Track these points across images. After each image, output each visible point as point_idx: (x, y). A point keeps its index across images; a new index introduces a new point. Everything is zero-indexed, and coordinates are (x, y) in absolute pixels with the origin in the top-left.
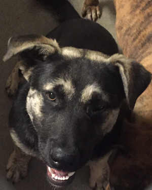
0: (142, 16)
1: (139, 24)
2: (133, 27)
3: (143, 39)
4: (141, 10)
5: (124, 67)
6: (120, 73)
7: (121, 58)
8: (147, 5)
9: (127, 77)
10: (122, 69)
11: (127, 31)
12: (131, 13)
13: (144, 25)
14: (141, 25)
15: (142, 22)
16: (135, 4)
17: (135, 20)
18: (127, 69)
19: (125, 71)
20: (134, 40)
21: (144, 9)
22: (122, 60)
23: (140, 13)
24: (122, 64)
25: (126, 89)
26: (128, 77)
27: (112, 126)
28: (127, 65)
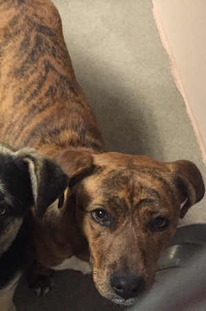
0: (26, 108)
1: (21, 118)
2: (15, 122)
3: (26, 135)
4: (25, 102)
5: (35, 164)
6: (30, 171)
7: (32, 152)
8: (32, 95)
9: (37, 177)
10: (32, 166)
11: (8, 129)
12: (13, 106)
13: (27, 119)
14: (24, 120)
15: (26, 116)
16: (19, 94)
17: (18, 115)
18: (38, 168)
19: (36, 170)
20: (16, 138)
21: (28, 100)
22: (34, 155)
23: (24, 105)
24: (34, 160)
25: (35, 193)
26: (39, 177)
27: (11, 241)
28: (39, 162)
